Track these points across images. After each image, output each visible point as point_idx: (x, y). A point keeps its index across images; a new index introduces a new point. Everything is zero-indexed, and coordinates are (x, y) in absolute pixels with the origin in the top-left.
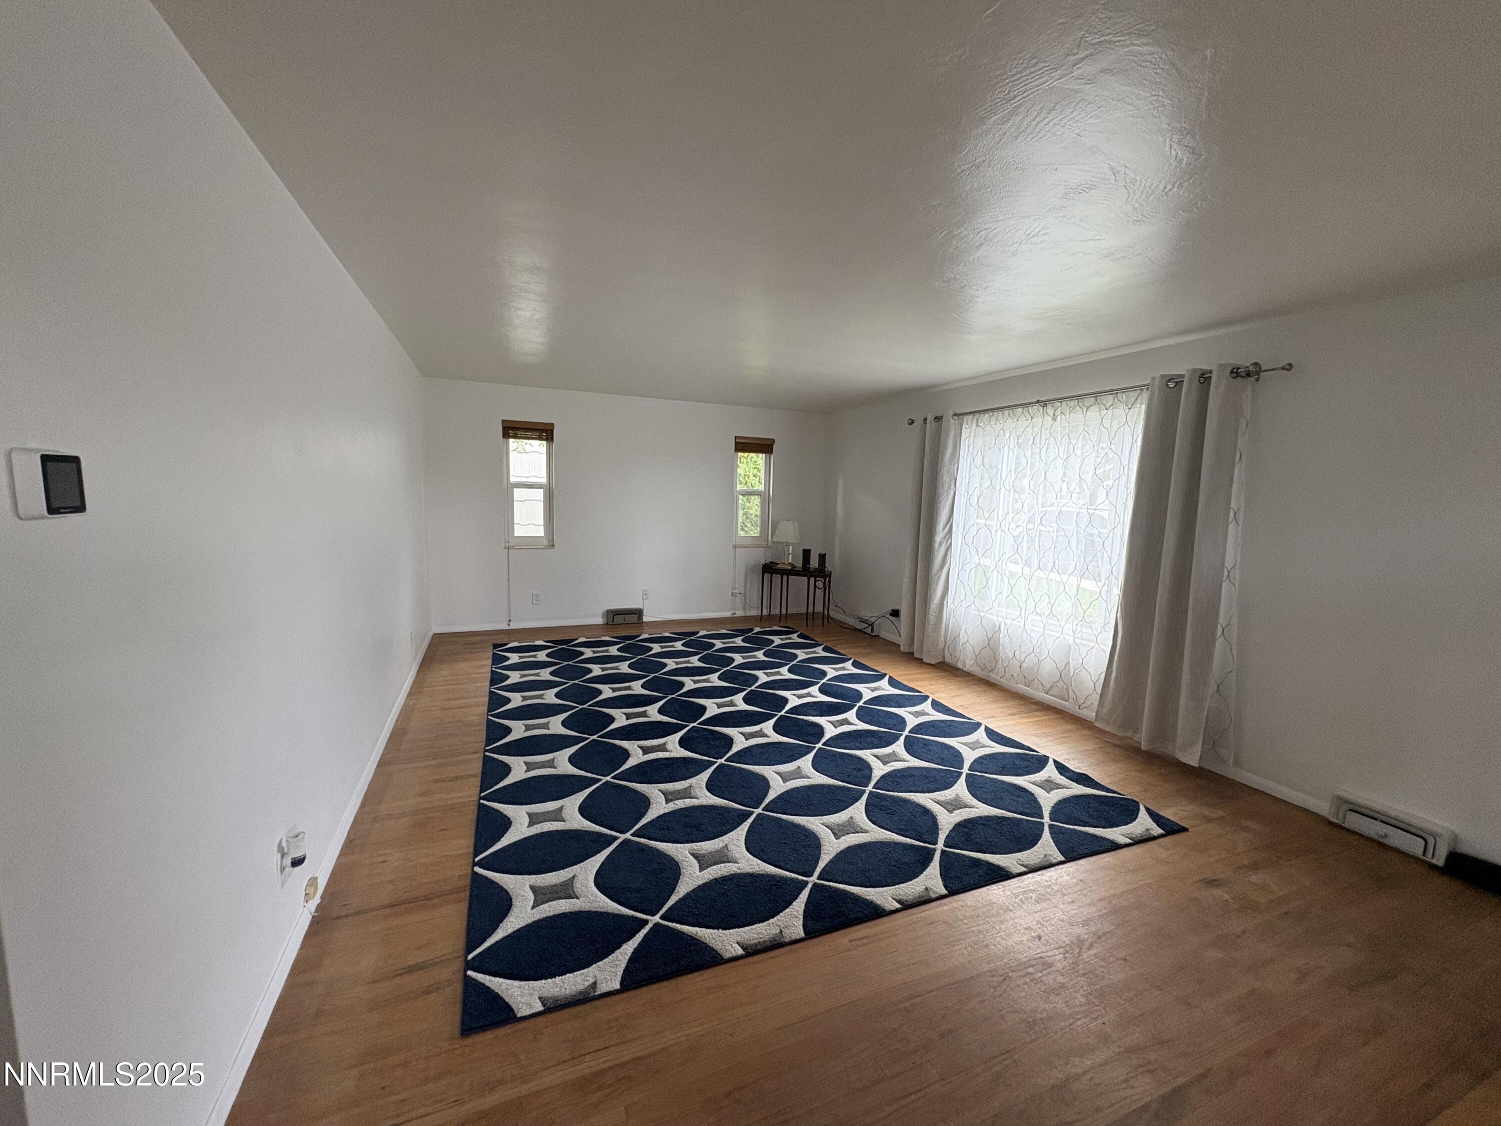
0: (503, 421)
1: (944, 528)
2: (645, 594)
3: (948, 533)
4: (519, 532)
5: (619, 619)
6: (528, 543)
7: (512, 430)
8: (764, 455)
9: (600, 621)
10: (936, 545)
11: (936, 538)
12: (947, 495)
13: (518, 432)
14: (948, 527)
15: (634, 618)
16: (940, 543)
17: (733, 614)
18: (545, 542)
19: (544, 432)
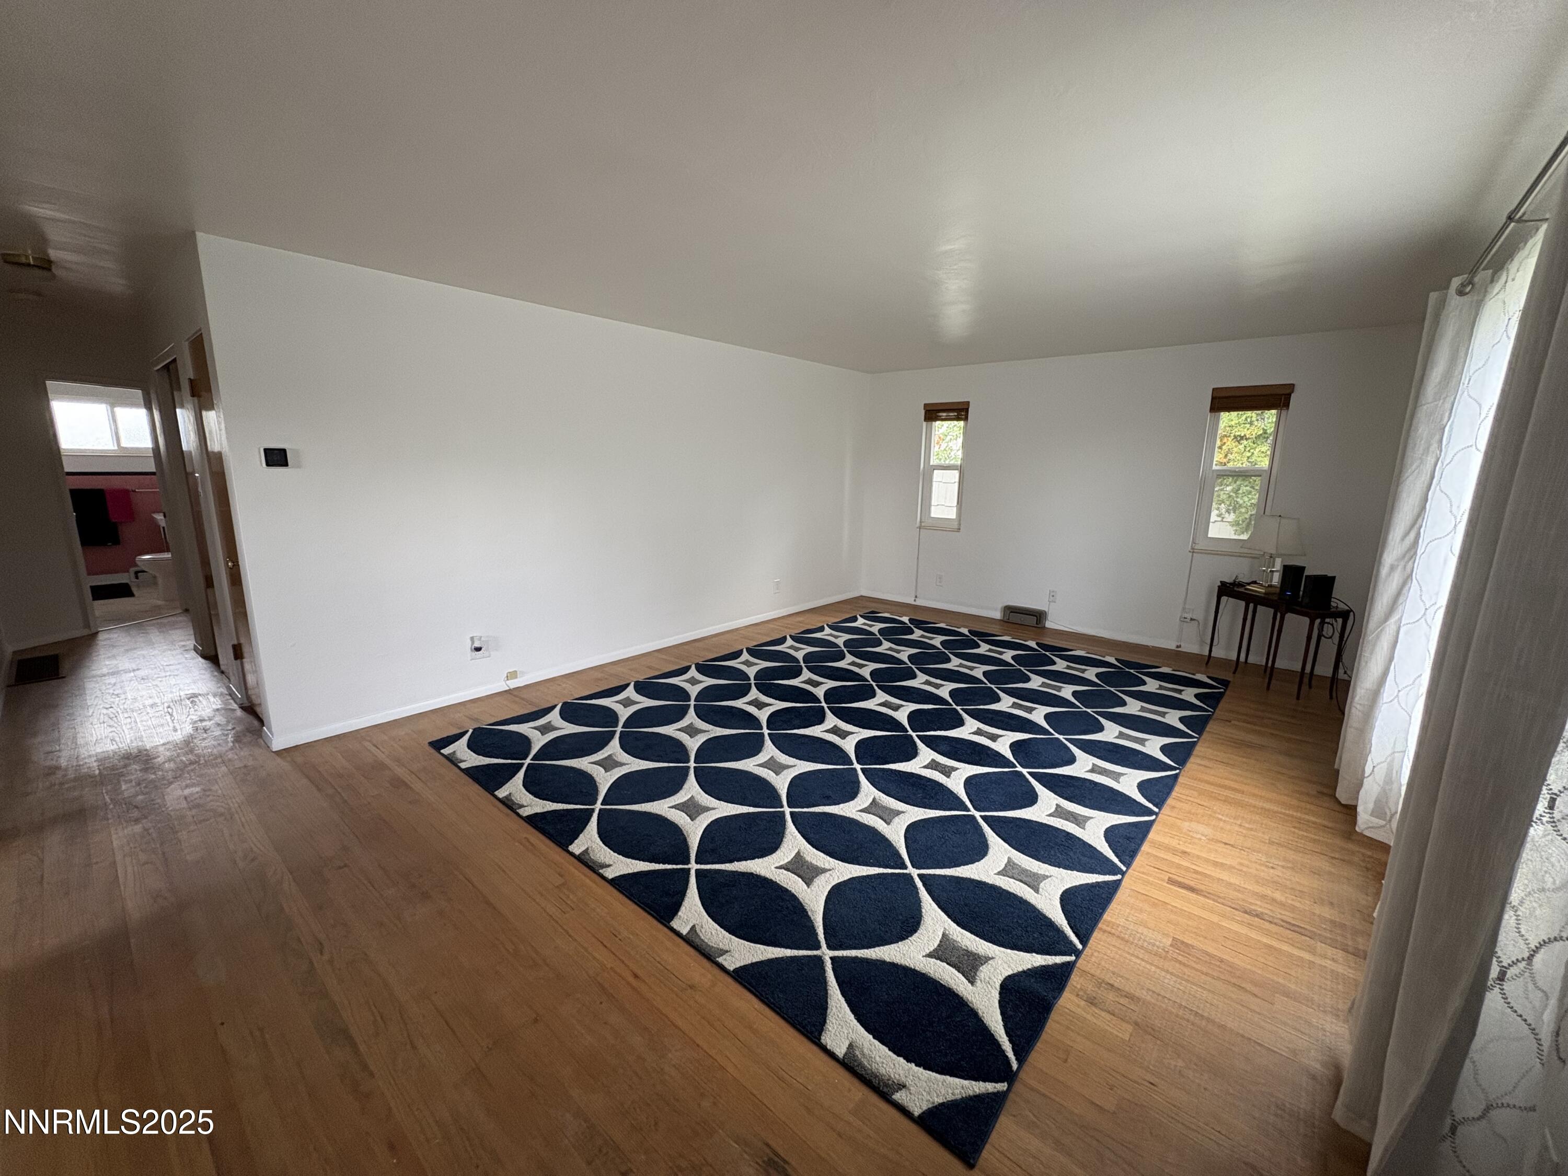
0: (925, 405)
1: (1403, 539)
2: (1053, 595)
3: (1409, 550)
4: (935, 513)
5: (1016, 618)
6: (941, 526)
7: (933, 413)
8: (1274, 412)
9: (998, 615)
10: (1384, 571)
11: (1385, 556)
12: (1418, 467)
13: (940, 414)
14: (1412, 535)
15: (1032, 621)
16: (1393, 568)
17: (1178, 647)
18: (956, 526)
19: (960, 411)
